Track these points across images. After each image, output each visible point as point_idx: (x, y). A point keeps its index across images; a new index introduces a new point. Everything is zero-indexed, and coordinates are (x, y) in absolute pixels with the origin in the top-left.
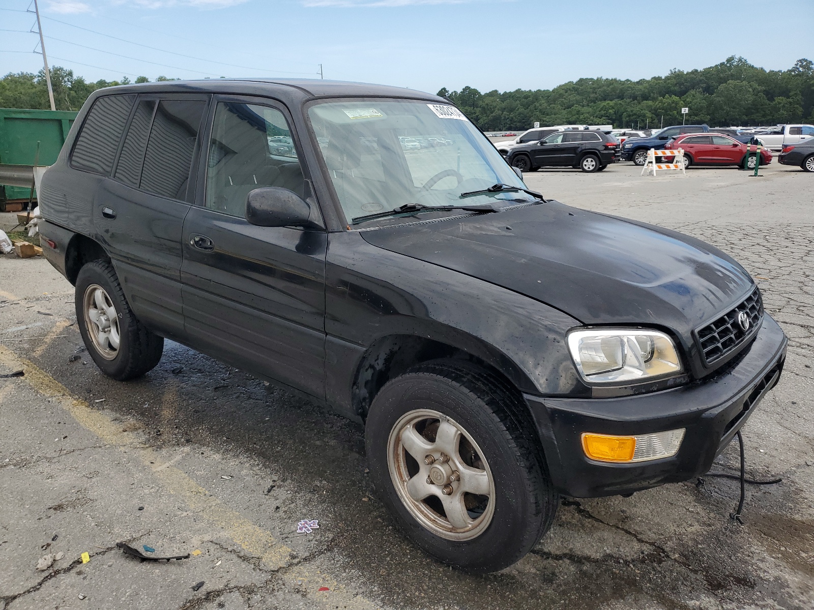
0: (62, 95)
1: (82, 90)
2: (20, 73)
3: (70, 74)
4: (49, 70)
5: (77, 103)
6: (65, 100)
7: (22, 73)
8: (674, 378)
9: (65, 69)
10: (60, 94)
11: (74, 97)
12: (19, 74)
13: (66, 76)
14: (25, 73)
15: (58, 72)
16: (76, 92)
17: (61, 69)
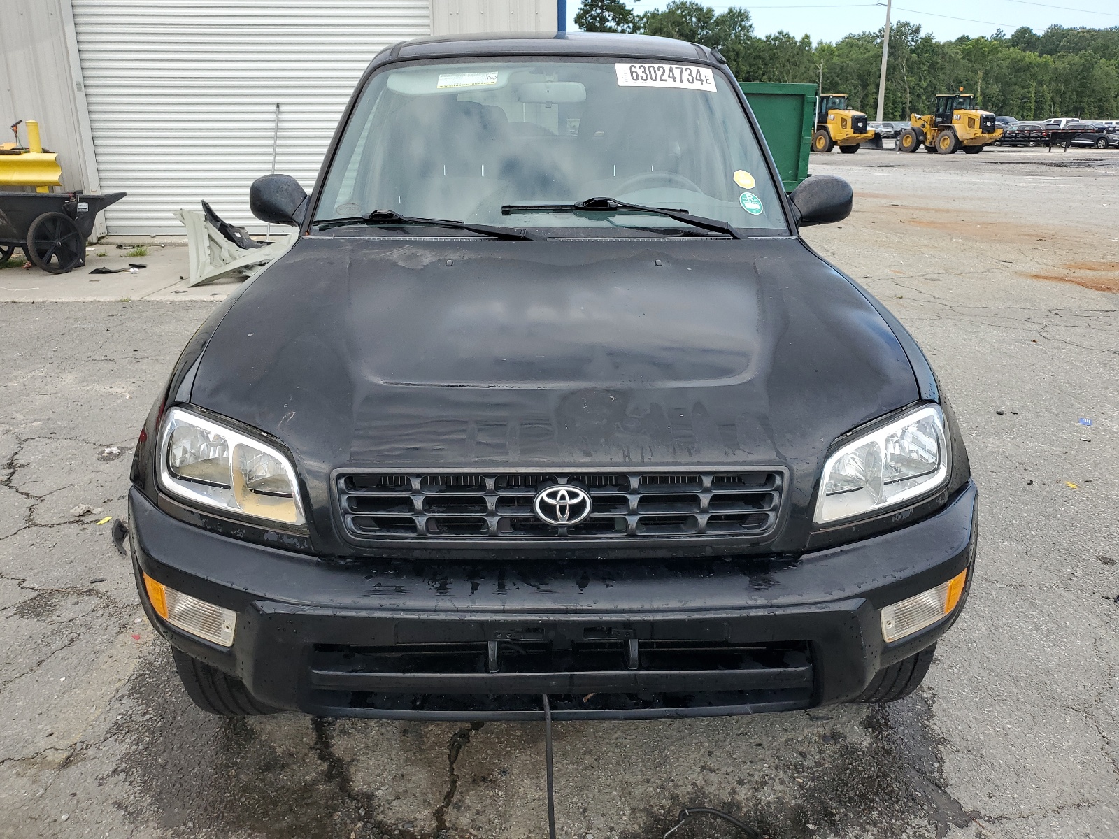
0: (900, 60)
1: (928, 51)
2: (861, 34)
3: (917, 30)
4: (892, 27)
5: (916, 71)
6: (902, 66)
7: (864, 34)
8: (278, 534)
9: (912, 24)
10: (898, 59)
11: (914, 62)
12: (859, 35)
13: (910, 34)
14: (867, 33)
15: (903, 29)
16: (918, 55)
17: (907, 24)
